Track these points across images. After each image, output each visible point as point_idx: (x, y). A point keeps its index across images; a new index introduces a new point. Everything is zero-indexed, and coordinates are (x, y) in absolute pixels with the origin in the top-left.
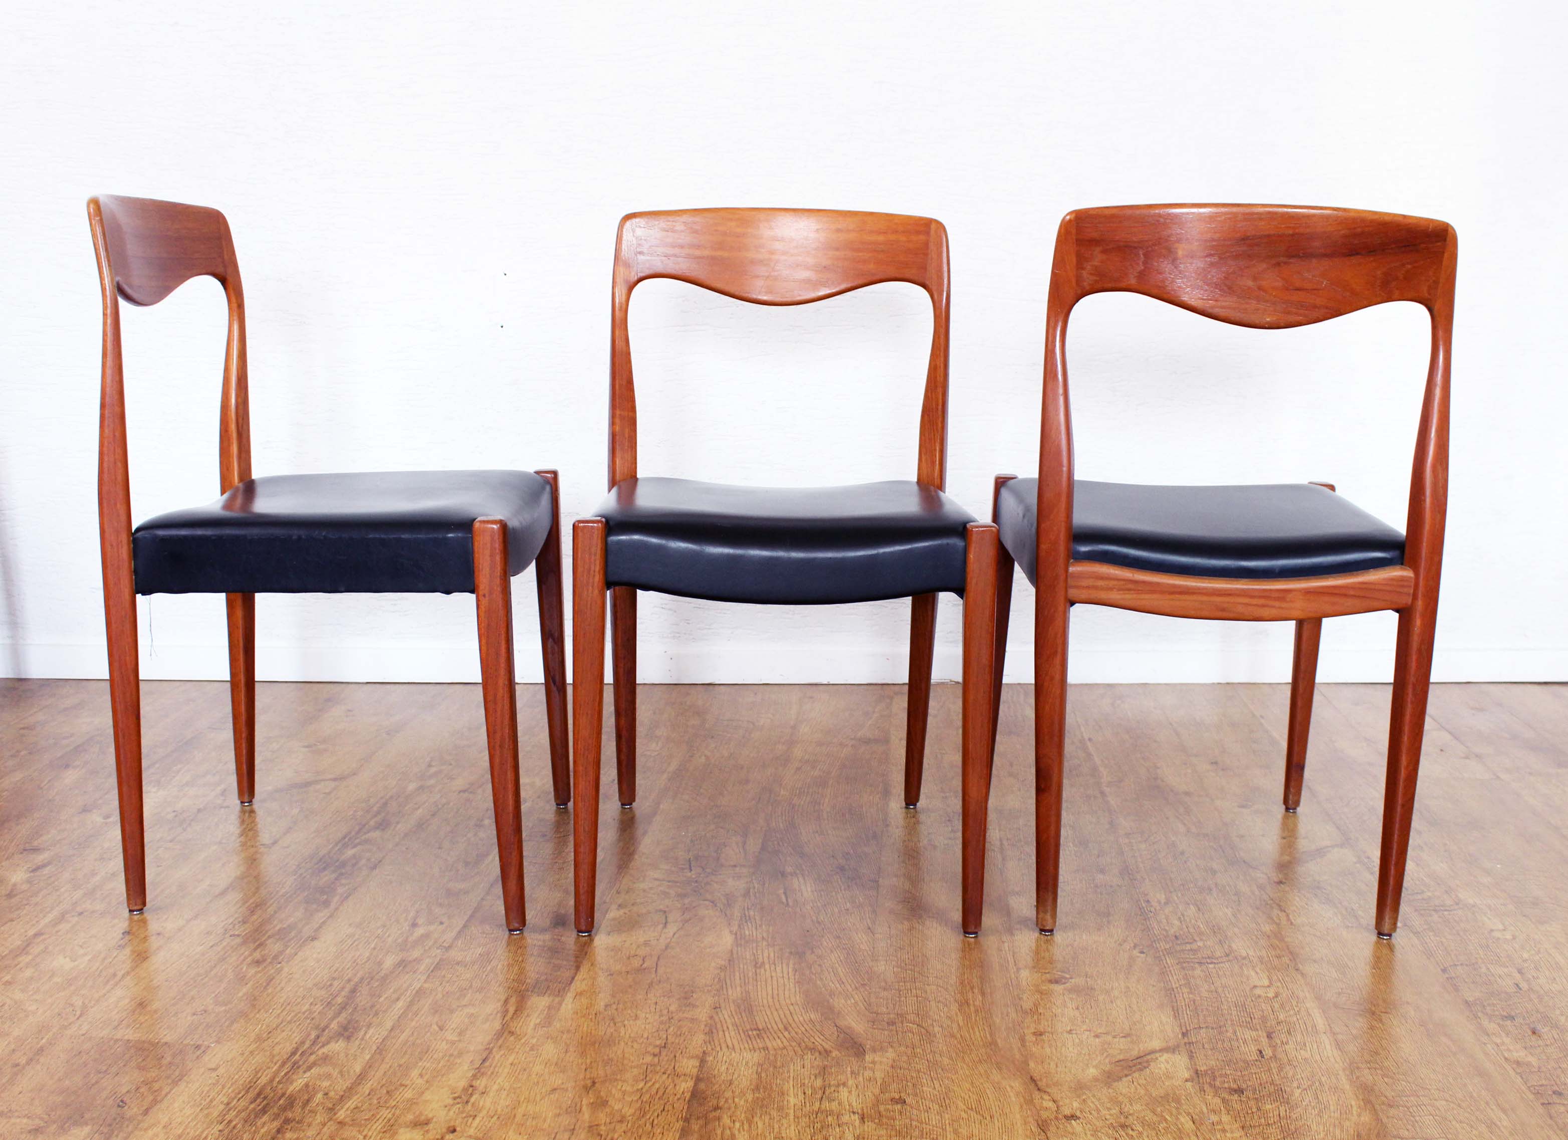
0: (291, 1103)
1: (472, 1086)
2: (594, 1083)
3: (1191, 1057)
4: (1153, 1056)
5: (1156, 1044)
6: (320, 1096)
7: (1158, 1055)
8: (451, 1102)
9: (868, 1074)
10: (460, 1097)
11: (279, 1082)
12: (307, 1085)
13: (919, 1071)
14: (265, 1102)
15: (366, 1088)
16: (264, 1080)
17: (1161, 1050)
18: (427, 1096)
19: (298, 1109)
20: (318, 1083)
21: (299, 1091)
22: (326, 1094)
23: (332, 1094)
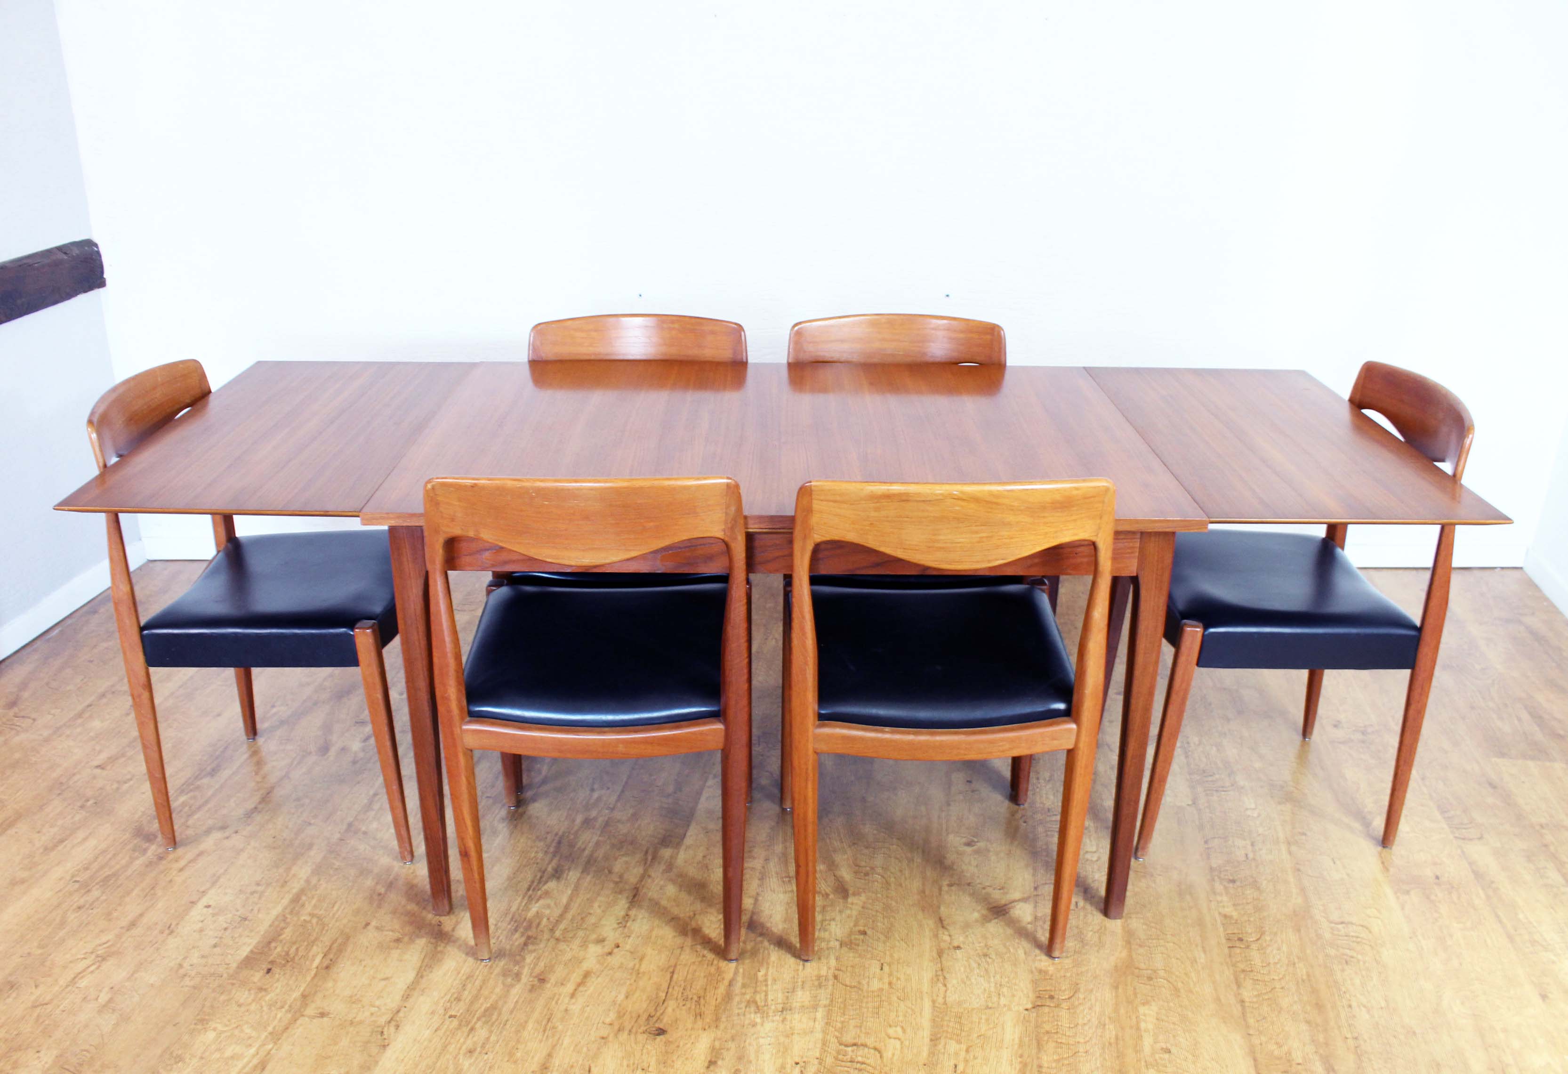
0: (530, 923)
1: (627, 915)
2: (695, 915)
3: (1035, 907)
4: (1013, 904)
5: (1017, 895)
6: (545, 920)
7: (1016, 904)
8: (616, 926)
9: (848, 912)
10: (621, 923)
11: (523, 910)
12: (537, 913)
13: (877, 911)
14: (516, 924)
15: (569, 916)
16: (514, 909)
17: (1019, 900)
18: (603, 922)
19: (534, 930)
20: (543, 911)
21: (534, 916)
22: (548, 919)
23: (551, 919)
